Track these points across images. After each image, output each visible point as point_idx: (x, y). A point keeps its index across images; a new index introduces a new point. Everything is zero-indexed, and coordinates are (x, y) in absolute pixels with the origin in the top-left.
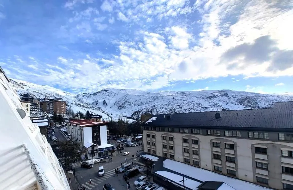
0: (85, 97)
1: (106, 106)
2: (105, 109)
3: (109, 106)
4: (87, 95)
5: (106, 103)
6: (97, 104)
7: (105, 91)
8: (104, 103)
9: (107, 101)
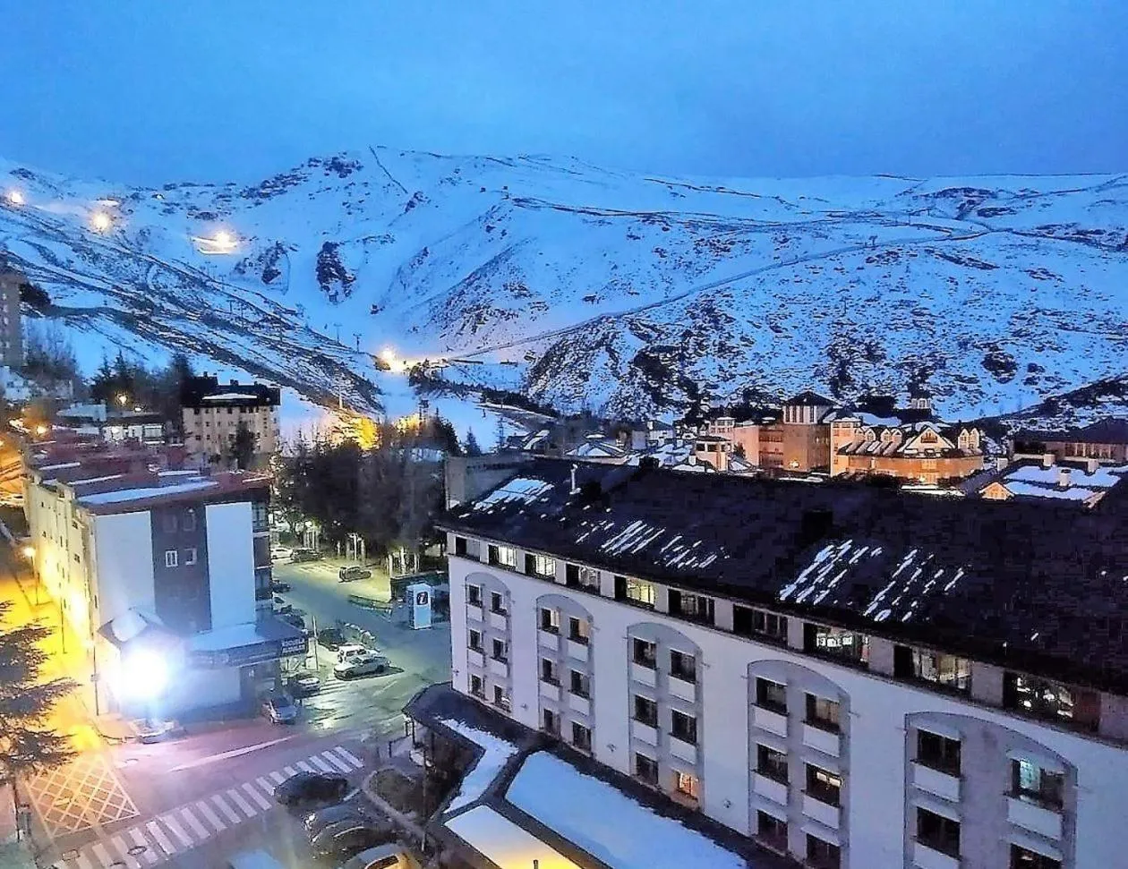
0: (181, 214)
1: (341, 297)
2: (332, 313)
3: (365, 294)
4: (192, 201)
5: (341, 271)
6: (269, 276)
7: (334, 174)
8: (329, 269)
9: (349, 258)
